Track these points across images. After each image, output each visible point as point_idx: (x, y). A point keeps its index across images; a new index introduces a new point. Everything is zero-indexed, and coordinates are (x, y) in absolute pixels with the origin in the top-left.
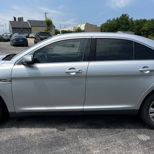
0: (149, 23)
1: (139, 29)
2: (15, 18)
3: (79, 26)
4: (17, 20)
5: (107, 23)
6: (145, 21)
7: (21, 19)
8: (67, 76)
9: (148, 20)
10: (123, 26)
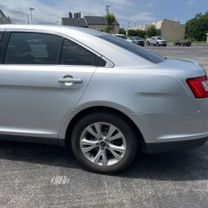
2: (70, 14)
3: (153, 24)
4: (73, 17)
5: (195, 19)
7: (78, 15)
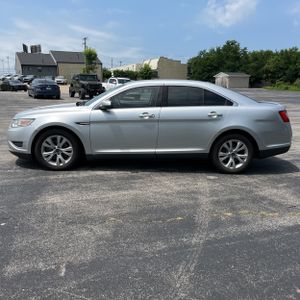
0: (276, 57)
1: (257, 69)
2: (25, 47)
3: (147, 62)
4: (29, 51)
5: (199, 57)
6: (269, 54)
7: (36, 49)
8: (141, 120)
9: (274, 52)
10: (229, 63)
